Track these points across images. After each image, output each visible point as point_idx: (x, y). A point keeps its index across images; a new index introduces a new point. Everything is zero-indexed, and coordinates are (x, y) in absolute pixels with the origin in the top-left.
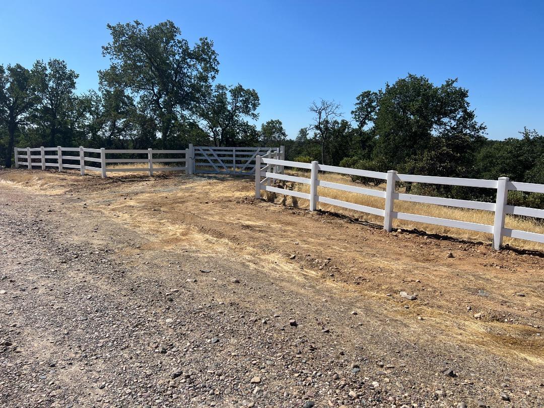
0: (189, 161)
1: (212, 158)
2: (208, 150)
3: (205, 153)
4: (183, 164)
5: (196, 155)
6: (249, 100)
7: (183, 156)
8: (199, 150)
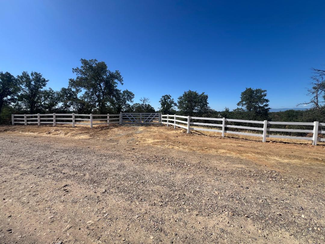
0: (120, 119)
1: (131, 117)
2: (129, 114)
3: (127, 116)
4: (118, 120)
5: (123, 116)
6: (130, 95)
7: (118, 117)
8: (124, 114)
